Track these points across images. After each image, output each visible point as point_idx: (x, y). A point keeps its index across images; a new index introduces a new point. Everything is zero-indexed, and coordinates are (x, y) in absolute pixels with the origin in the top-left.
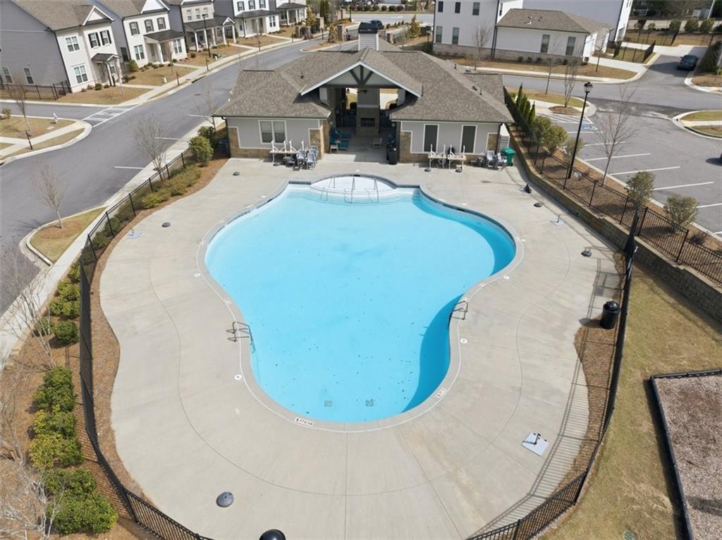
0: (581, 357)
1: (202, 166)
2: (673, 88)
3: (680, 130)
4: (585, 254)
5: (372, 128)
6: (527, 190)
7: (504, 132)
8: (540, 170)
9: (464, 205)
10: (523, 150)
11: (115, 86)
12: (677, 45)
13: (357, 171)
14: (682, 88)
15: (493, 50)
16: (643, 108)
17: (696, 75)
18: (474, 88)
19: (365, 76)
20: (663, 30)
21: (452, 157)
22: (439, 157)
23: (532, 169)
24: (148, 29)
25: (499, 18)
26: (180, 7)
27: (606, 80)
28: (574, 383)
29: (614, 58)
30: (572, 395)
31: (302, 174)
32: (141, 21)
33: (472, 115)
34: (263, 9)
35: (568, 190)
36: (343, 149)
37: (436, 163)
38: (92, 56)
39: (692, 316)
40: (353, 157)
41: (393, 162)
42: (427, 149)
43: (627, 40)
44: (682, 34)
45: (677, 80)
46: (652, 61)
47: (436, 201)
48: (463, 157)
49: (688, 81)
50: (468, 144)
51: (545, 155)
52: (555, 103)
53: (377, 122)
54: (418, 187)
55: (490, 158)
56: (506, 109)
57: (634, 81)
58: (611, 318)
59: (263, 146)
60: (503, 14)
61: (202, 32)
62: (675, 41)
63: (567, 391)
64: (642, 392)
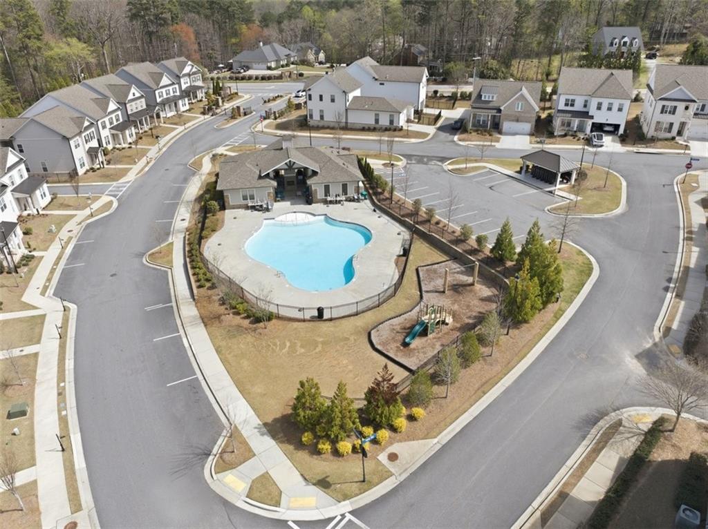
0: (396, 265)
1: (213, 215)
2: (448, 144)
3: (446, 171)
4: (399, 234)
5: (293, 186)
6: (375, 211)
7: (361, 184)
8: (379, 201)
9: (348, 221)
10: (371, 191)
11: (104, 167)
12: (456, 108)
13: (295, 210)
14: (451, 143)
15: (346, 123)
16: (430, 158)
17: (462, 133)
18: (344, 164)
19: (292, 164)
20: (449, 96)
21: (338, 199)
22: (332, 199)
23: (376, 201)
24: (111, 123)
25: (348, 104)
26: (125, 104)
27: (413, 140)
28: (394, 272)
29: (418, 123)
30: (393, 275)
31: (267, 214)
32: (106, 119)
33: (345, 179)
34: (175, 94)
35: (391, 209)
36: (283, 199)
37: (331, 202)
38: (87, 150)
39: (433, 249)
40: (289, 203)
41: (310, 204)
42: (326, 196)
43: (427, 106)
44: (459, 100)
45: (450, 137)
46: (439, 123)
47: (336, 220)
48: (343, 198)
49: (456, 138)
50: (345, 191)
51: (381, 193)
52: (385, 160)
53: (295, 183)
54: (326, 215)
55: (356, 197)
56: (360, 173)
57: (428, 140)
58: (406, 253)
59: (244, 202)
60: (350, 101)
61: (142, 119)
62: (456, 105)
63: (392, 273)
64: (415, 272)
